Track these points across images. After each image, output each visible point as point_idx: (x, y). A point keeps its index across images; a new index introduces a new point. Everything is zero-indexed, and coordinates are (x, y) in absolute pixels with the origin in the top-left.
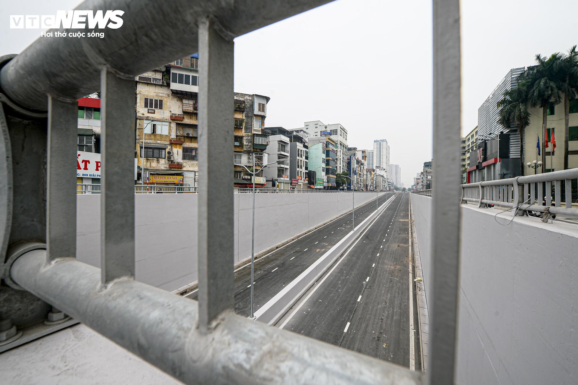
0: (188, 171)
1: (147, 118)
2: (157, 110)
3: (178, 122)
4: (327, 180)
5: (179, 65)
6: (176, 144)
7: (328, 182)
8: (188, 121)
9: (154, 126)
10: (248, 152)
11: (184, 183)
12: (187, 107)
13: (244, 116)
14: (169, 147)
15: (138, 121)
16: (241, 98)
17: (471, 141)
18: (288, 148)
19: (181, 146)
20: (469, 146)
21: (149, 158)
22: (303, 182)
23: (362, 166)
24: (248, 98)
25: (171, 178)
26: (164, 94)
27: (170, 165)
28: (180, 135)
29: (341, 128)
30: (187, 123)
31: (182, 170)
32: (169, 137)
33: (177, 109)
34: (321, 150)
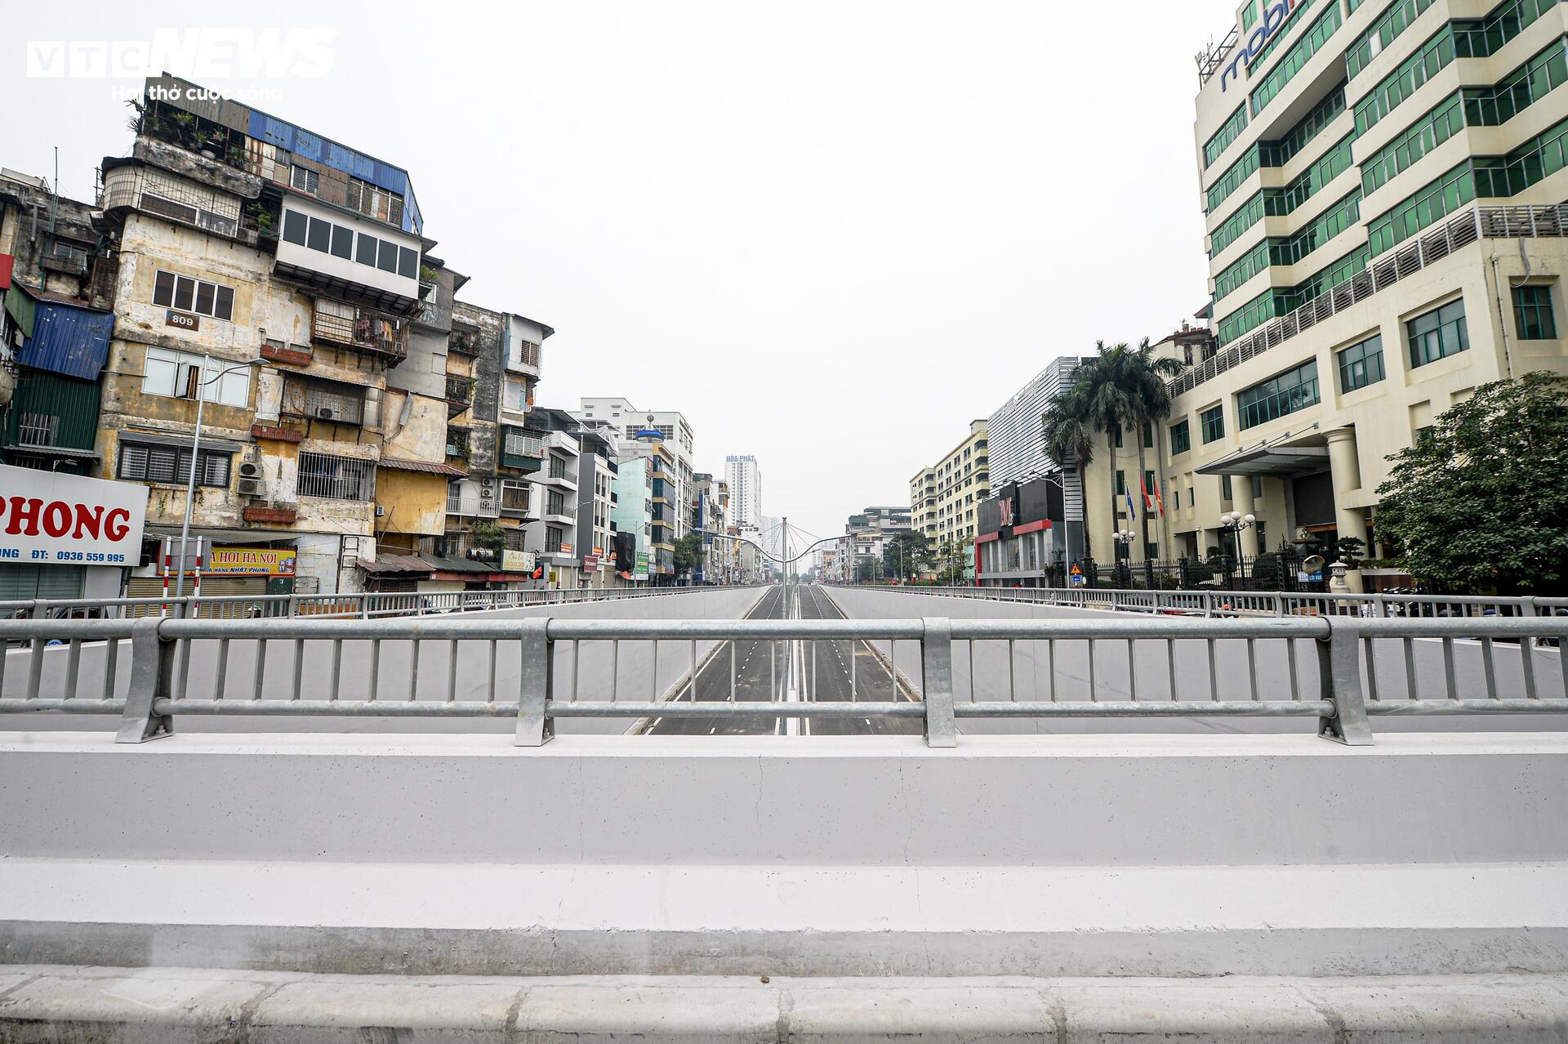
0: (318, 533)
1: (163, 343)
2: (205, 321)
3: (291, 369)
4: (657, 556)
5: (305, 191)
6: (276, 441)
7: (658, 562)
8: (326, 370)
9: (194, 370)
10: (484, 478)
11: (300, 573)
12: (330, 325)
13: (474, 370)
14: (248, 450)
15: (118, 348)
16: (468, 317)
17: (945, 476)
18: (574, 469)
19: (296, 450)
20: (941, 486)
21: (158, 485)
22: (606, 563)
23: (720, 521)
24: (489, 321)
25: (258, 557)
26: (238, 268)
27: (244, 512)
28: (293, 411)
29: (681, 423)
30: (322, 375)
31: (292, 528)
32: (249, 416)
33: (286, 324)
34: (642, 477)
